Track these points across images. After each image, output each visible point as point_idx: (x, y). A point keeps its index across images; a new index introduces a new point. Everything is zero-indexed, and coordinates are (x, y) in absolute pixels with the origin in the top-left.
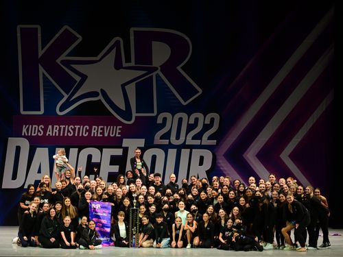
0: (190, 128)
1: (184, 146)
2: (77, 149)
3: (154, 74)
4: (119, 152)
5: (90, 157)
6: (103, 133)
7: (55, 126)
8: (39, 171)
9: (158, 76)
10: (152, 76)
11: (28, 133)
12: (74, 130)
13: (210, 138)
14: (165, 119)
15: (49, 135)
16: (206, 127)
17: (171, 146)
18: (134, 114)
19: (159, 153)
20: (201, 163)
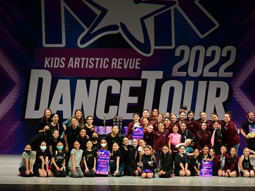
0: (207, 60)
1: (201, 78)
2: (97, 81)
3: (172, 8)
4: (138, 84)
5: (110, 88)
6: (122, 65)
7: (76, 59)
8: (61, 102)
9: (176, 10)
10: (170, 10)
11: (50, 65)
12: (94, 62)
13: (226, 71)
14: (183, 52)
15: (70, 67)
16: (223, 60)
17: (188, 78)
18: (153, 47)
19: (177, 85)
20: (218, 95)
